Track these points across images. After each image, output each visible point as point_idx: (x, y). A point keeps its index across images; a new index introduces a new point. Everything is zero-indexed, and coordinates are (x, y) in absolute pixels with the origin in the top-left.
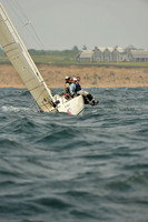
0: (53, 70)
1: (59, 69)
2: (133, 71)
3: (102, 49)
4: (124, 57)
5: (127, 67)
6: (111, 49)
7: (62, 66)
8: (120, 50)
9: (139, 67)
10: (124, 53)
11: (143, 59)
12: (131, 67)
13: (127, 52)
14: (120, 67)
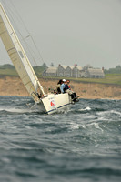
2: (89, 86)
4: (83, 74)
6: (72, 67)
9: (94, 83)
10: (83, 71)
11: (98, 77)
13: (85, 70)
14: (79, 82)
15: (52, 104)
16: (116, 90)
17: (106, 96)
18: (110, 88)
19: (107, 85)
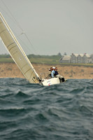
3: (76, 55)
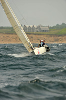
0: (5, 35)
1: (8, 35)
2: (41, 36)
3: (27, 26)
4: (37, 30)
5: (38, 34)
6: (31, 26)
7: (9, 34)
8: (35, 26)
9: (44, 34)
10: (37, 28)
11: (46, 31)
12: (40, 34)
13: (39, 27)
14: (35, 34)
15: (38, 52)
16: (56, 38)
17: (51, 41)
18: (52, 37)
19: (51, 35)
